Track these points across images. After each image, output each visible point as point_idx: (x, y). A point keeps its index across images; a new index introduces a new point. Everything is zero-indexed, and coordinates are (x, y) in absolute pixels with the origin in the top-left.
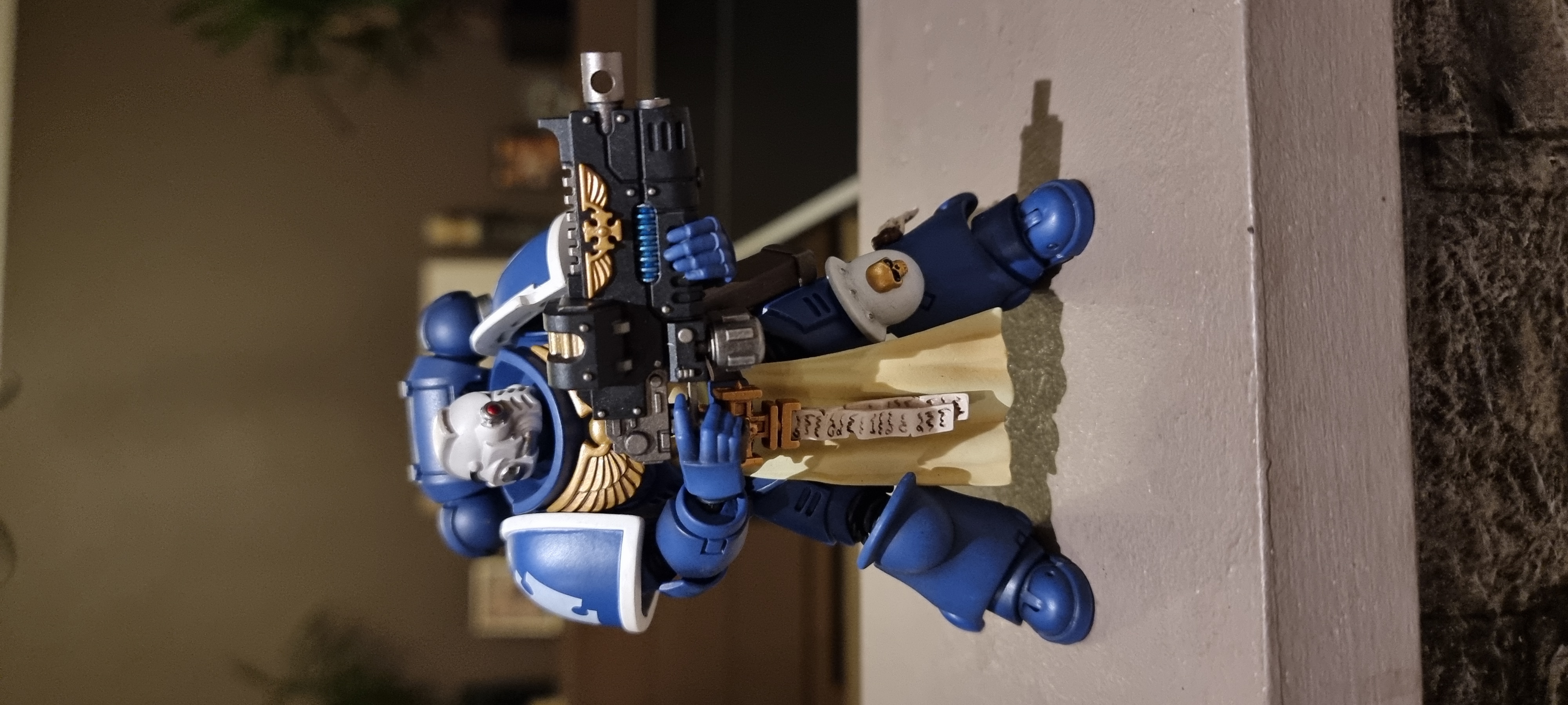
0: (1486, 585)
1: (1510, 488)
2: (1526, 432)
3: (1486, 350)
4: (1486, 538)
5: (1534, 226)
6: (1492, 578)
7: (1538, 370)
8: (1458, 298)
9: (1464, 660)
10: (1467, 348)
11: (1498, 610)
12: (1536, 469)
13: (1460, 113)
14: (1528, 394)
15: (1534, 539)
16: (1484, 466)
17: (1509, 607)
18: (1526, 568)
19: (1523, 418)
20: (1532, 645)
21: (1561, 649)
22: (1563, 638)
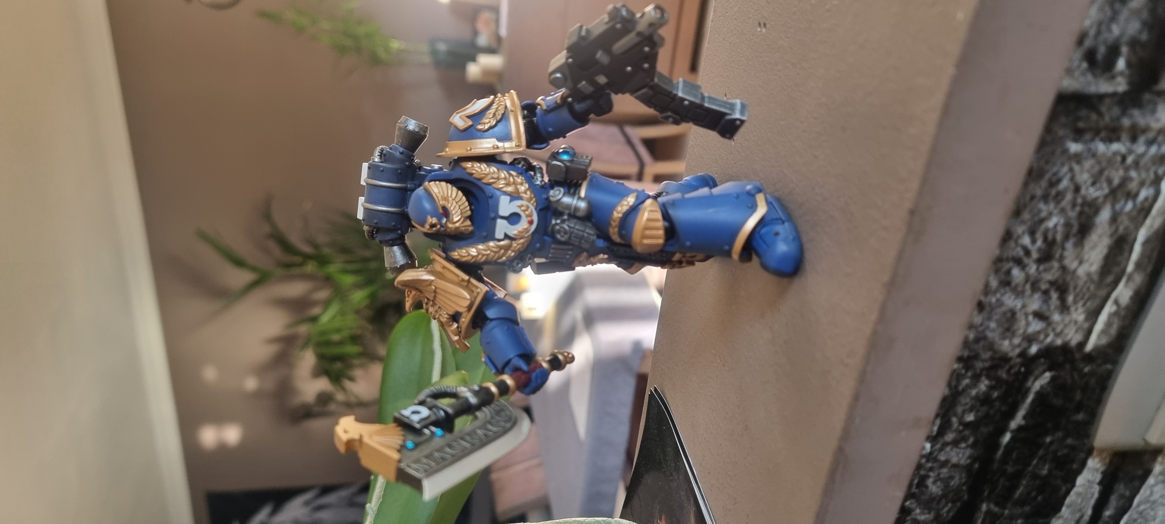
0: (1012, 345)
1: (1051, 298)
2: (1076, 269)
4: (1023, 322)
6: (1017, 342)
7: (1100, 236)
8: (1063, 196)
9: (983, 378)
11: (1014, 356)
12: (1072, 289)
13: (1119, 79)
14: (1087, 248)
15: (1054, 323)
16: (1039, 287)
17: (1023, 354)
18: (1042, 337)
19: (1077, 262)
20: (1028, 373)
21: (1048, 375)
22: (1050, 369)
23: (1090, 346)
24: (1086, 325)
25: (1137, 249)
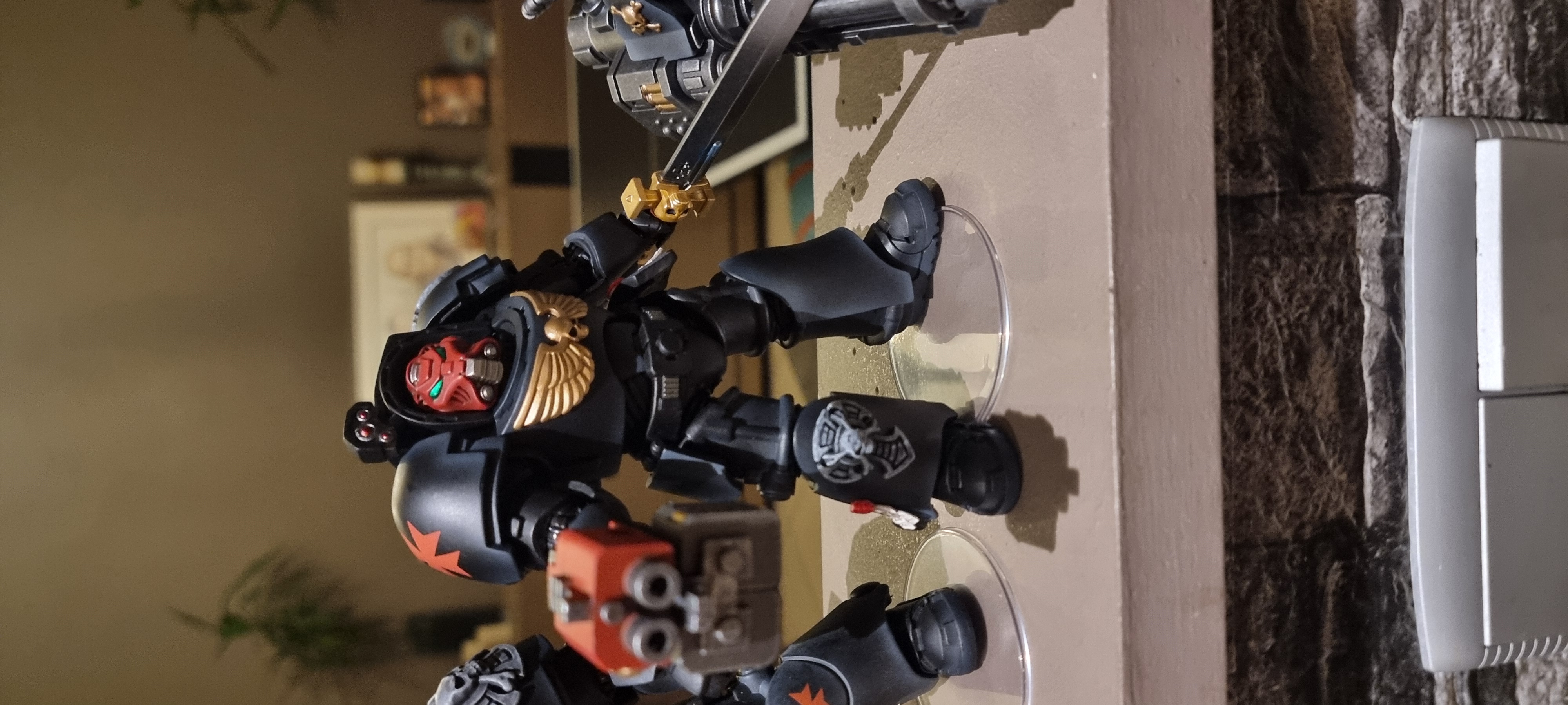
0: (1280, 521)
1: (1300, 451)
2: (1313, 410)
3: (1286, 353)
4: (1282, 488)
5: (1323, 259)
6: (1286, 516)
7: (1323, 365)
8: (1265, 316)
9: (1265, 576)
10: (1271, 352)
11: (1291, 539)
12: (1319, 438)
13: (1270, 178)
14: (1314, 381)
15: (1316, 488)
16: (1282, 437)
17: (1298, 537)
18: (1311, 509)
19: (1311, 400)
20: (1314, 563)
21: (1336, 565)
22: (1337, 557)
23: (1369, 520)
24: (1354, 488)
25: (1367, 380)
